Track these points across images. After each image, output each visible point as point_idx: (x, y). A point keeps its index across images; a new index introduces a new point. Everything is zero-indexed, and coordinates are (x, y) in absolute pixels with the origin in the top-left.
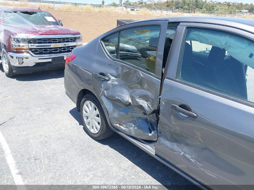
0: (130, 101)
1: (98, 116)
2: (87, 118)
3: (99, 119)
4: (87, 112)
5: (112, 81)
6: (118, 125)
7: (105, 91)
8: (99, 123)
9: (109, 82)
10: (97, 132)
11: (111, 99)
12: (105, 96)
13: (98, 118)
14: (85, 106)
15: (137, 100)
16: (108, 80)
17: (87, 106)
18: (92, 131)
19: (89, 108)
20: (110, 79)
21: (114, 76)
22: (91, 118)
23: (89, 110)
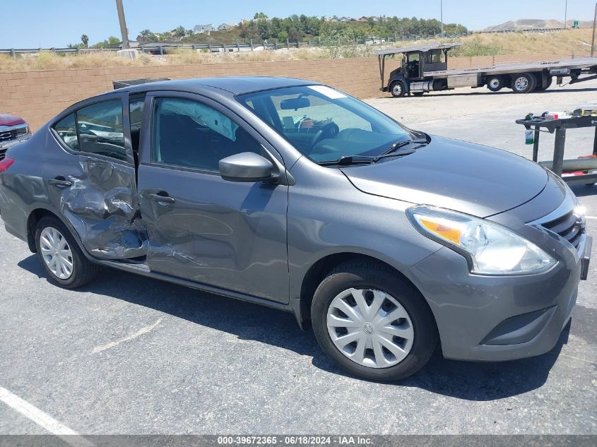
0: (106, 208)
1: (66, 248)
2: (50, 257)
3: (69, 252)
4: (48, 248)
5: (77, 186)
6: (97, 250)
7: (69, 203)
8: (70, 259)
9: (72, 188)
10: (69, 273)
11: (79, 213)
12: (70, 211)
13: (66, 251)
14: (43, 238)
15: (113, 203)
16: (70, 186)
17: (46, 237)
18: (62, 276)
19: (50, 240)
20: (73, 182)
21: (77, 178)
22: (57, 255)
23: (51, 244)
